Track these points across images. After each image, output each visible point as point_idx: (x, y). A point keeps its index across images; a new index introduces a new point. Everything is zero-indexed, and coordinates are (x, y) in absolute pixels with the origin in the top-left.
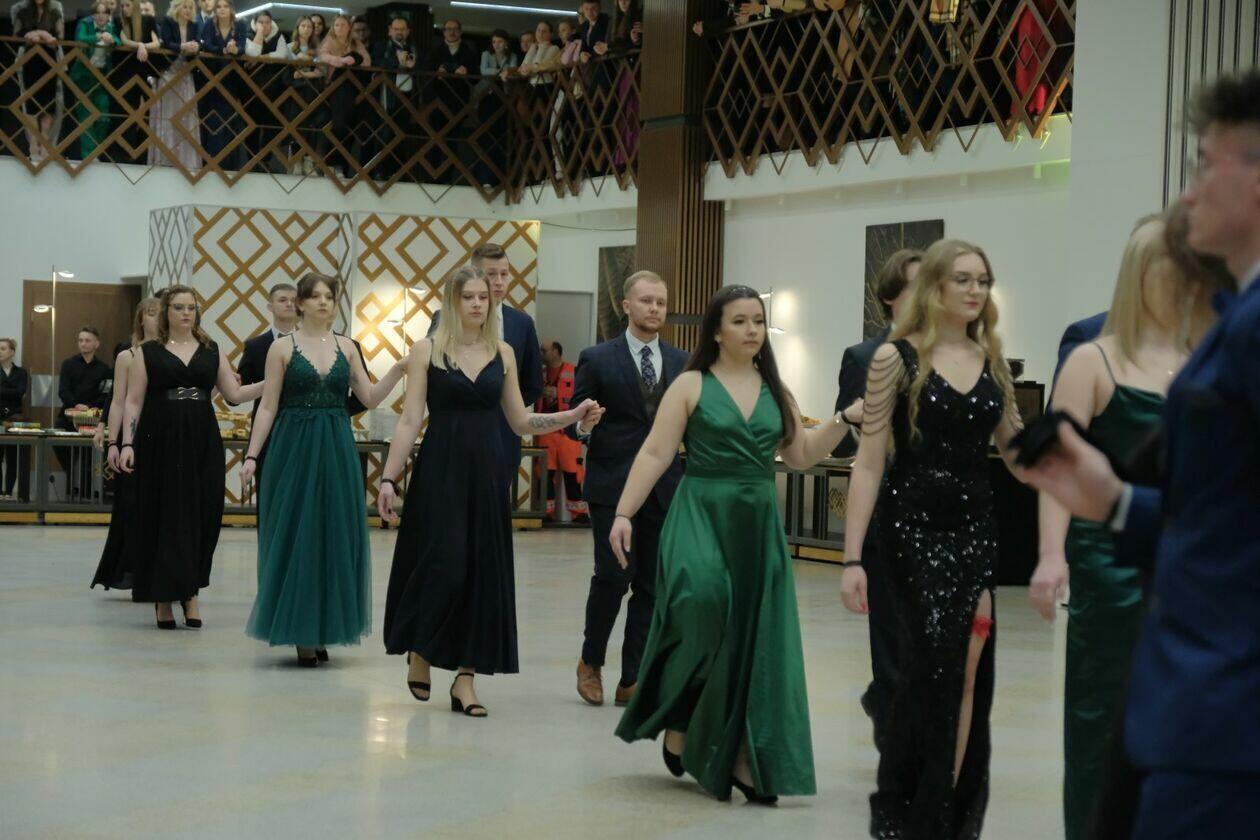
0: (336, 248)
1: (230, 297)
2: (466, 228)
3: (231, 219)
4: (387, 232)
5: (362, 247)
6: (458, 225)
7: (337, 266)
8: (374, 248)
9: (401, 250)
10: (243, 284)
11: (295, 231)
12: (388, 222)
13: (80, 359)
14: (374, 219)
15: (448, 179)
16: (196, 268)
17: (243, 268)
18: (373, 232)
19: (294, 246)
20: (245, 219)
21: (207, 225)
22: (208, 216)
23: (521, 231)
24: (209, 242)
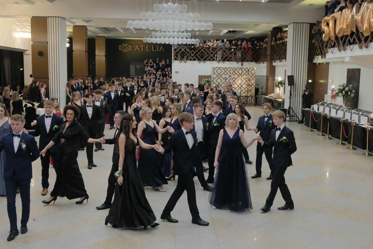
0: (230, 71)
1: (217, 78)
2: (246, 69)
3: (218, 68)
4: (236, 70)
5: (233, 71)
6: (245, 69)
7: (230, 73)
8: (234, 71)
9: (238, 72)
12: (236, 68)
13: (201, 84)
14: (234, 68)
15: (251, 61)
16: (214, 74)
17: (219, 74)
19: (225, 71)
20: (219, 68)
21: (215, 69)
22: (215, 68)
23: (253, 69)
24: (215, 71)
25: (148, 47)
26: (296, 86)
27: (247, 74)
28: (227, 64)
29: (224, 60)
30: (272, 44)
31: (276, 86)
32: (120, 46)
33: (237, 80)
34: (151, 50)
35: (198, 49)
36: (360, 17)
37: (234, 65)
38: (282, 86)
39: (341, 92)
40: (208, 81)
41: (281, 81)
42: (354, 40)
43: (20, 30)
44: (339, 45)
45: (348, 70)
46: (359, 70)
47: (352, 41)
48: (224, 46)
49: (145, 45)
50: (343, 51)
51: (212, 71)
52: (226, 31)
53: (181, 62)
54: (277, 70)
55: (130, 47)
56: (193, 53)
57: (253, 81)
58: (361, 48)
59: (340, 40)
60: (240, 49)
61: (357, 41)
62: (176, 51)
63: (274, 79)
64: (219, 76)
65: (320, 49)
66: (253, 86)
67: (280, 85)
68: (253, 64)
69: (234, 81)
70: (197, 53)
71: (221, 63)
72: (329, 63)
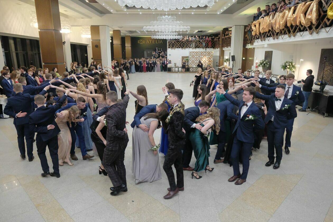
0: (199, 54)
1: (192, 58)
6: (207, 52)
10: (193, 57)
11: (197, 53)
12: (203, 52)
15: (211, 48)
18: (201, 53)
20: (193, 52)
22: (191, 52)
23: (212, 52)
24: (191, 54)
25: (154, 41)
26: (236, 61)
27: (208, 55)
28: (197, 50)
29: (196, 47)
30: (223, 38)
31: (225, 62)
32: (139, 41)
33: (203, 59)
34: (156, 43)
35: (182, 42)
36: (274, 21)
37: (201, 50)
38: (228, 61)
39: (262, 64)
40: (187, 60)
41: (227, 59)
42: (270, 34)
43: (85, 33)
44: (261, 38)
45: (266, 52)
46: (272, 51)
47: (269, 35)
48: (196, 39)
49: (152, 40)
50: (263, 41)
51: (189, 54)
52: (197, 31)
53: (172, 49)
54: (225, 52)
55: (144, 41)
56: (178, 44)
57: (212, 59)
58: (274, 39)
59: (262, 35)
60: (205, 41)
61: (272, 35)
62: (169, 43)
63: (223, 58)
64: (193, 56)
65: (250, 40)
66: (212, 62)
67: (227, 61)
68: (212, 49)
69: (201, 59)
70: (180, 44)
71: (194, 49)
72: (255, 48)
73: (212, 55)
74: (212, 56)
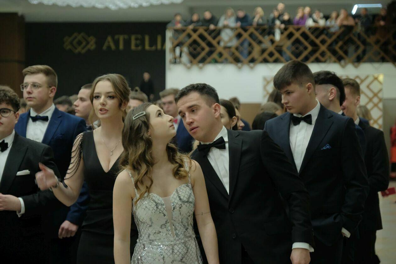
23: (376, 79)
34: (144, 46)
55: (91, 40)
73: (376, 95)
74: (376, 100)
